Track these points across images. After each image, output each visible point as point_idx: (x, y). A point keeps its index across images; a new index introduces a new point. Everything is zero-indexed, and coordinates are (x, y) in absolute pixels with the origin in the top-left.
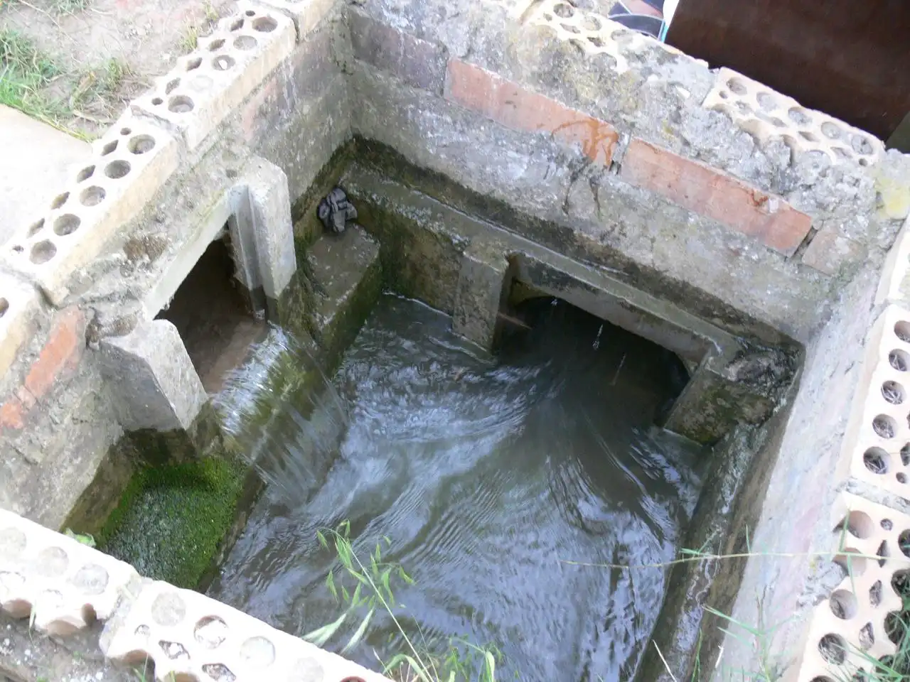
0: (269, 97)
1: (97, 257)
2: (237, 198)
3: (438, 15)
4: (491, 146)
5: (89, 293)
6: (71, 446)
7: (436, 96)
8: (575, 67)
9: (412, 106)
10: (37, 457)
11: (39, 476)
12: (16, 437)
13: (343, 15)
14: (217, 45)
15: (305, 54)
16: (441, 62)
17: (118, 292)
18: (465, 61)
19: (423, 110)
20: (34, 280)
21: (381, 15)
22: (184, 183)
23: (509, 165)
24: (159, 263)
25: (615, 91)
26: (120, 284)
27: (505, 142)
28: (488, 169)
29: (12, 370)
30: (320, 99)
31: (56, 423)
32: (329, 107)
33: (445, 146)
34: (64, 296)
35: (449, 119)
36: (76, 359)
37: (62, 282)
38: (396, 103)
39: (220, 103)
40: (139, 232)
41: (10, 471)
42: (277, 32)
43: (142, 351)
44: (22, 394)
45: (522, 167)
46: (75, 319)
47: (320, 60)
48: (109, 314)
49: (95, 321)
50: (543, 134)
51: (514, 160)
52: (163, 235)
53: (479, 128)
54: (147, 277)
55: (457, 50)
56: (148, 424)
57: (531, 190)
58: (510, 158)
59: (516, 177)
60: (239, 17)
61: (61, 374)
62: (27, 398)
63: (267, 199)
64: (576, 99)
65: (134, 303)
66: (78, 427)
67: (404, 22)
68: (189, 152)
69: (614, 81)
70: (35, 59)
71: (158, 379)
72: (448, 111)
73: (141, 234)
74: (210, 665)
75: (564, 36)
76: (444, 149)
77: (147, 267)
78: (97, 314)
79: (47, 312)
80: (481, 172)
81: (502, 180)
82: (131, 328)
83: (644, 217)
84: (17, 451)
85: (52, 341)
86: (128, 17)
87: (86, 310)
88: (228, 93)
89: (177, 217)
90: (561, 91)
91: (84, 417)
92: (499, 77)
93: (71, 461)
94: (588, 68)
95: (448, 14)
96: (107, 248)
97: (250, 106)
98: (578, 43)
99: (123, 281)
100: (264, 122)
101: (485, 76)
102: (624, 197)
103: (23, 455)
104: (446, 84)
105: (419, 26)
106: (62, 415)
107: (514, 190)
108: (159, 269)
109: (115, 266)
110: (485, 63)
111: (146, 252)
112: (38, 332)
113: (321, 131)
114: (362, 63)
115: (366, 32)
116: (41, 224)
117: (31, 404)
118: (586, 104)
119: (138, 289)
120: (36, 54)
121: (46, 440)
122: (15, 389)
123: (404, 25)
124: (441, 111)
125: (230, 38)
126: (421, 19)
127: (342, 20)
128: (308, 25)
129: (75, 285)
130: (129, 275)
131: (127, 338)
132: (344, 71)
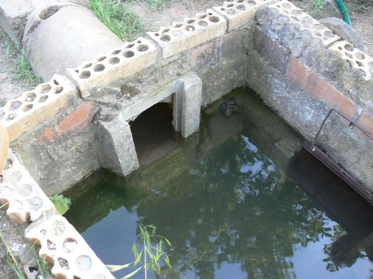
0: (208, 51)
1: (107, 86)
2: (178, 86)
3: (291, 37)
4: (299, 102)
5: (99, 99)
6: (73, 160)
7: (282, 74)
8: (345, 73)
9: (271, 76)
10: (56, 158)
11: (54, 166)
12: (49, 145)
13: (252, 27)
14: (191, 22)
15: (229, 39)
16: (287, 58)
17: (112, 104)
18: (297, 59)
19: (275, 78)
20: (77, 84)
21: (267, 31)
22: (156, 71)
23: (305, 113)
24: (134, 99)
25: (361, 88)
26: (113, 101)
27: (306, 101)
28: (296, 113)
29: (55, 116)
30: (232, 61)
31: (68, 147)
32: (236, 67)
33: (280, 97)
34: (88, 96)
35: (284, 85)
36: (85, 125)
37: (88, 89)
38: (265, 73)
39: (183, 43)
40: (130, 83)
41: (41, 157)
42: (218, 23)
43: (111, 130)
44: (57, 128)
45: (310, 115)
46: (90, 107)
47: (237, 44)
48: (105, 111)
49: (98, 112)
50: (323, 101)
51: (308, 110)
52: (140, 88)
53: (296, 92)
54: (127, 103)
55: (295, 54)
56: (110, 166)
57: (312, 128)
58: (306, 109)
59: (307, 119)
60: (205, 14)
61: (77, 128)
62: (59, 131)
63: (190, 89)
64: (342, 88)
65: (117, 111)
66: (78, 153)
67: (276, 37)
68: (163, 59)
69: (362, 83)
70: (135, 22)
71: (115, 145)
72: (285, 81)
73: (130, 84)
74: (62, 259)
75: (344, 57)
76: (279, 99)
77: (128, 98)
78: (100, 109)
79: (78, 100)
80: (293, 113)
81: (301, 119)
82: (111, 120)
83: (360, 153)
84: (47, 151)
85: (77, 112)
86: (176, 17)
87: (95, 105)
88: (188, 40)
89: (149, 83)
90: (336, 82)
91: (82, 151)
92: (310, 70)
93: (71, 167)
94: (351, 75)
95: (296, 37)
96: (113, 84)
97: (197, 50)
98: (350, 62)
99: (115, 100)
100: (203, 60)
101: (304, 68)
102: (353, 141)
103: (49, 153)
104: (287, 68)
105: (282, 39)
106: (72, 146)
107: (305, 126)
108: (133, 101)
109: (114, 93)
110: (306, 62)
111: (130, 92)
112: (71, 106)
113: (230, 76)
114: (255, 52)
115: (260, 38)
116: (90, 65)
117: (60, 135)
118: (346, 91)
119: (121, 106)
120: (136, 21)
121: (61, 152)
122: (54, 125)
123: (276, 38)
124: (282, 81)
125: (197, 21)
126: (283, 37)
127: (251, 30)
128: (234, 26)
129: (94, 93)
130: (119, 99)
131: (108, 123)
132: (247, 54)
